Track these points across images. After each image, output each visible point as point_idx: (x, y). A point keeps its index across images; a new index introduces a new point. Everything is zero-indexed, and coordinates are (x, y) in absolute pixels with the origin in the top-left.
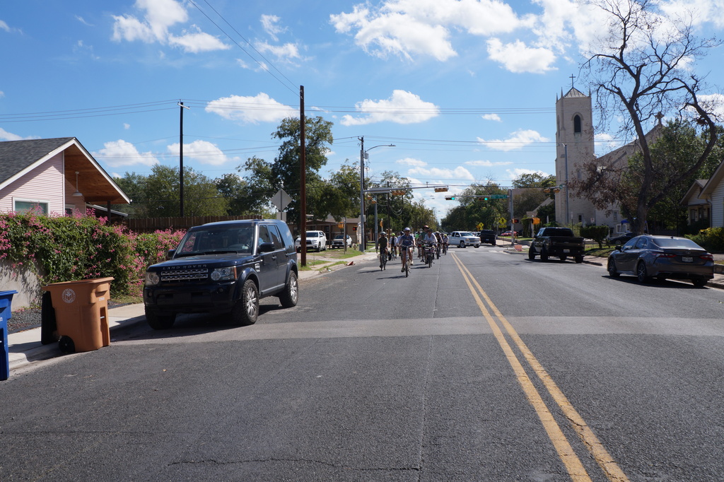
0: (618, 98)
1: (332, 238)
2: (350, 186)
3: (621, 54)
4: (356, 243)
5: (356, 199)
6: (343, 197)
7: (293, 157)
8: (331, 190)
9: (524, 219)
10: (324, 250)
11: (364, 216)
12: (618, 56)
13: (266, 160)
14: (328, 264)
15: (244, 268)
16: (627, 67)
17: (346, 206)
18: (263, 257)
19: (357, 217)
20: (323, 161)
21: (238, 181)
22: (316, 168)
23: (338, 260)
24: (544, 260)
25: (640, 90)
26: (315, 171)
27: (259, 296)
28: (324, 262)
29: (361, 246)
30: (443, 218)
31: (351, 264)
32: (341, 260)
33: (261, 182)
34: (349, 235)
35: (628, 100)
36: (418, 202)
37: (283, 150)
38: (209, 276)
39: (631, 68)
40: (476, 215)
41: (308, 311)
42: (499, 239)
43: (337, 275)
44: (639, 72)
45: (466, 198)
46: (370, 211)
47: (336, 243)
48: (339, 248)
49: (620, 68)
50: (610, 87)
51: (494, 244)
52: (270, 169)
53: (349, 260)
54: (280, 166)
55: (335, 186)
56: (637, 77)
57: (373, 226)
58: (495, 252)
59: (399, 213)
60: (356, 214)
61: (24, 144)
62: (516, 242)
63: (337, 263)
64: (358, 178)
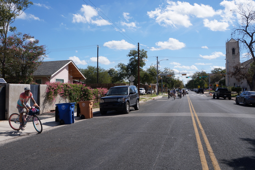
0: (245, 44)
1: (147, 91)
2: (153, 73)
3: (246, 29)
4: (155, 92)
5: (155, 77)
6: (151, 77)
7: (134, 63)
8: (147, 74)
9: (214, 84)
10: (144, 94)
11: (158, 83)
12: (245, 30)
13: (125, 64)
14: (146, 99)
15: (126, 99)
16: (248, 33)
17: (152, 80)
18: (130, 96)
19: (155, 83)
20: (144, 64)
21: (115, 71)
22: (142, 67)
23: (149, 98)
24: (218, 99)
25: (253, 41)
26: (141, 68)
27: (130, 106)
28: (145, 98)
29: (157, 93)
30: (186, 84)
31: (154, 99)
32: (150, 98)
33: (123, 71)
34: (153, 89)
35: (249, 45)
36: (177, 78)
37: (131, 60)
38: (117, 101)
39: (250, 33)
40: (198, 83)
41: (142, 111)
42: (206, 91)
43: (149, 102)
44: (252, 35)
45: (194, 77)
46: (160, 81)
47: (148, 92)
48: (149, 94)
49: (246, 34)
50: (242, 40)
51: (203, 93)
52: (126, 67)
53: (153, 98)
54: (130, 66)
55: (148, 72)
56: (252, 37)
57: (161, 87)
58: (203, 96)
59: (170, 82)
60: (155, 82)
61: (57, 62)
62: (211, 92)
63: (149, 99)
64: (156, 70)
